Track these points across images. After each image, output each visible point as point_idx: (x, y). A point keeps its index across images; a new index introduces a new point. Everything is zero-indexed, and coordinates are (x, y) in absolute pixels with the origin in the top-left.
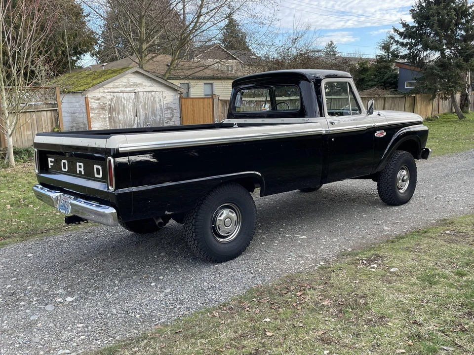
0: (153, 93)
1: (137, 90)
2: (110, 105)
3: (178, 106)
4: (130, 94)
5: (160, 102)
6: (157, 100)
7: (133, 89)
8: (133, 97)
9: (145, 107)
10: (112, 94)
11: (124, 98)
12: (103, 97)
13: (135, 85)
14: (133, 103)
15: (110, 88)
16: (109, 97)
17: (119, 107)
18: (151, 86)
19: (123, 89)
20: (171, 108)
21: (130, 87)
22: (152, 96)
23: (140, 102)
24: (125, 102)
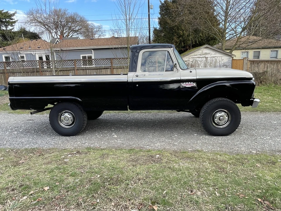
0: (216, 58)
1: (207, 56)
2: (192, 64)
3: (231, 64)
4: (203, 59)
5: (220, 62)
6: (218, 61)
7: (205, 56)
8: (204, 60)
9: (210, 65)
10: (193, 59)
11: (199, 60)
12: (189, 60)
13: (206, 54)
14: (204, 63)
15: (193, 56)
16: (191, 60)
17: (196, 65)
18: (215, 54)
19: (199, 56)
20: (226, 65)
21: (203, 55)
22: (215, 59)
23: (208, 62)
24: (200, 63)
